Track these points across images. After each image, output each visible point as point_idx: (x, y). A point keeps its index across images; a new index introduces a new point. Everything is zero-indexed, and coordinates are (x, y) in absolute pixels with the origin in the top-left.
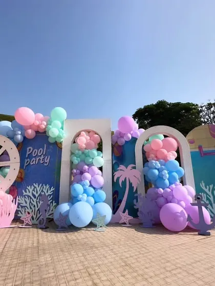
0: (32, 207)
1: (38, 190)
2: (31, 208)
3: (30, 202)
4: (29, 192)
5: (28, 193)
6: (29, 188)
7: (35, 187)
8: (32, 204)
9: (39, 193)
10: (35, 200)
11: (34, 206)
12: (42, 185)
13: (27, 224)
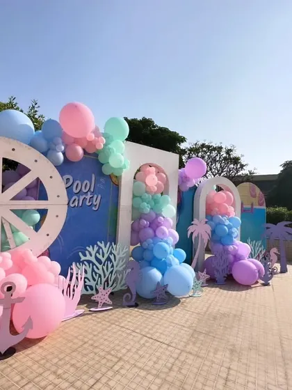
0: (96, 278)
1: (105, 252)
2: (94, 280)
3: (93, 270)
4: (91, 255)
5: (88, 258)
6: (90, 249)
7: (100, 248)
8: (96, 273)
9: (106, 256)
10: (100, 267)
11: (100, 276)
12: (111, 244)
13: (105, 305)
